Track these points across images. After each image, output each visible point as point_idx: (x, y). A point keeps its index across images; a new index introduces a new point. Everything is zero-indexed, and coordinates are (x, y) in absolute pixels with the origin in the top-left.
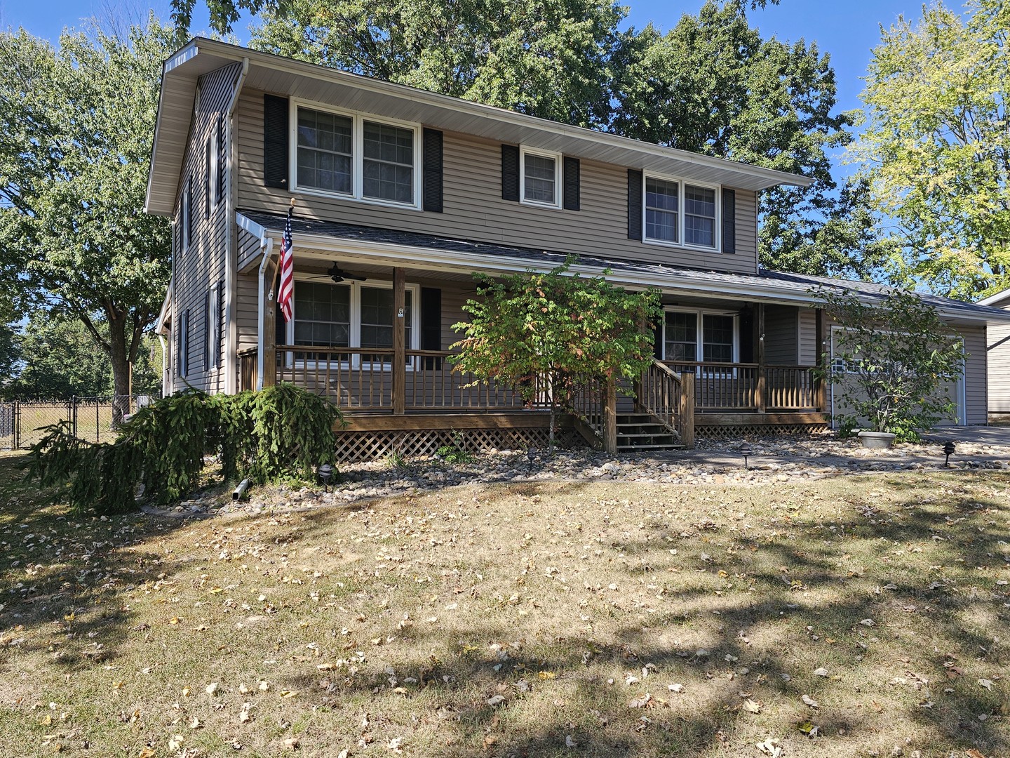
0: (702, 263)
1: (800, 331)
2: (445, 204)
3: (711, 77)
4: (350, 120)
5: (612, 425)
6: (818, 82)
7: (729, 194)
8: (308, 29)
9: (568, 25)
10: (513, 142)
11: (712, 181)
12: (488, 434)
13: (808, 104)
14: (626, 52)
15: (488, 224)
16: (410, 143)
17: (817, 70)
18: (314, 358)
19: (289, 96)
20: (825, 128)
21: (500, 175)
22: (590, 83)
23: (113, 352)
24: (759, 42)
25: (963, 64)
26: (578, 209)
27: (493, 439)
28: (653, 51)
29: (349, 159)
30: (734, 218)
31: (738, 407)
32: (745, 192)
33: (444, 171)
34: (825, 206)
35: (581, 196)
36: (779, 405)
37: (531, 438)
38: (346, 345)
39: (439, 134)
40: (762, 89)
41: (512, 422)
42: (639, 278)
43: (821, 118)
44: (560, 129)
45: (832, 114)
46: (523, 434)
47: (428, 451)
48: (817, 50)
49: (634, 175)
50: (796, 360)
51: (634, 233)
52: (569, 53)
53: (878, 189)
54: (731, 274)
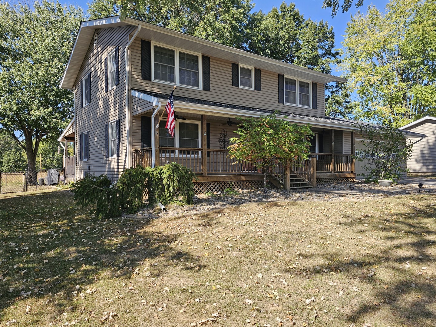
0: (305, 113)
1: (344, 140)
2: (211, 88)
3: (287, 34)
4: (174, 51)
5: (289, 178)
6: (328, 38)
7: (314, 85)
8: (115, 6)
9: (234, 10)
10: (236, 62)
11: (308, 80)
12: (237, 183)
13: (324, 47)
14: (253, 23)
15: (227, 96)
16: (197, 61)
17: (328, 33)
18: (169, 153)
19: (150, 41)
20: (330, 57)
21: (231, 76)
22: (239, 35)
23: (26, 149)
24: (304, 20)
25: (384, 33)
26: (260, 90)
27: (239, 185)
28: (265, 22)
29: (174, 68)
30: (316, 95)
31: (325, 171)
32: (320, 84)
33: (211, 74)
34: (329, 88)
35: (261, 85)
36: (339, 170)
37: (253, 184)
38: (174, 147)
39: (208, 58)
40: (308, 40)
41: (246, 178)
42: (292, 119)
43: (328, 53)
44: (257, 57)
45: (333, 51)
46: (250, 183)
47: (216, 190)
48: (328, 25)
49: (281, 76)
50: (342, 152)
51: (281, 101)
52: (234, 22)
53: (350, 83)
54: (317, 117)
